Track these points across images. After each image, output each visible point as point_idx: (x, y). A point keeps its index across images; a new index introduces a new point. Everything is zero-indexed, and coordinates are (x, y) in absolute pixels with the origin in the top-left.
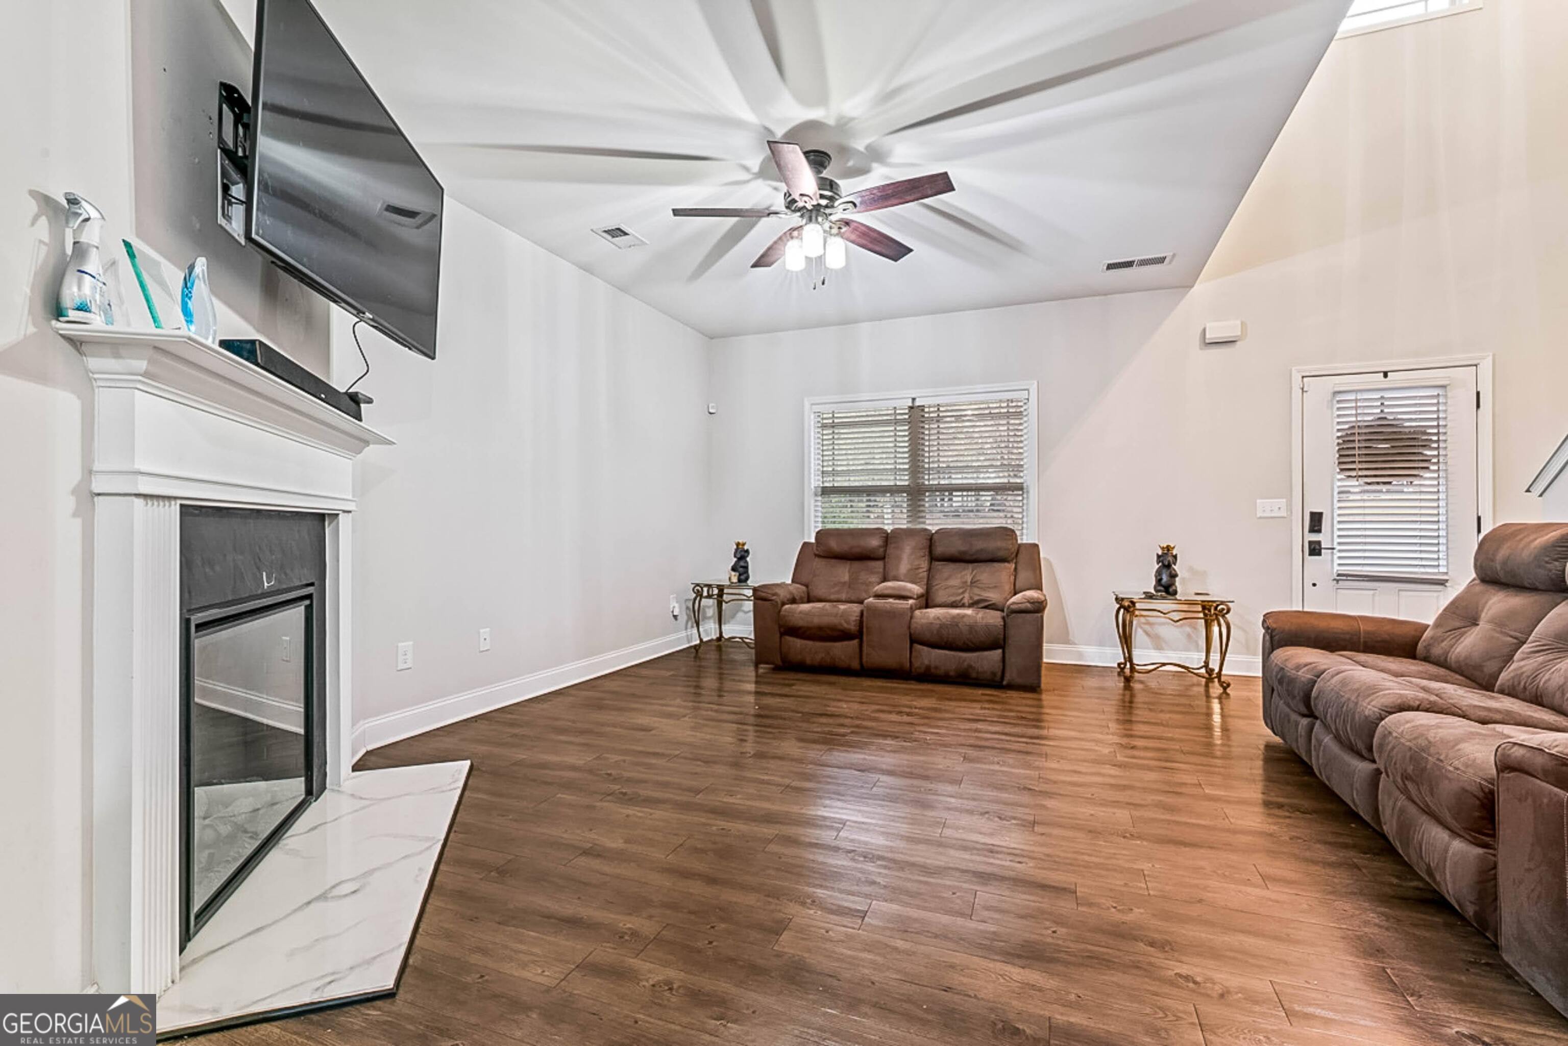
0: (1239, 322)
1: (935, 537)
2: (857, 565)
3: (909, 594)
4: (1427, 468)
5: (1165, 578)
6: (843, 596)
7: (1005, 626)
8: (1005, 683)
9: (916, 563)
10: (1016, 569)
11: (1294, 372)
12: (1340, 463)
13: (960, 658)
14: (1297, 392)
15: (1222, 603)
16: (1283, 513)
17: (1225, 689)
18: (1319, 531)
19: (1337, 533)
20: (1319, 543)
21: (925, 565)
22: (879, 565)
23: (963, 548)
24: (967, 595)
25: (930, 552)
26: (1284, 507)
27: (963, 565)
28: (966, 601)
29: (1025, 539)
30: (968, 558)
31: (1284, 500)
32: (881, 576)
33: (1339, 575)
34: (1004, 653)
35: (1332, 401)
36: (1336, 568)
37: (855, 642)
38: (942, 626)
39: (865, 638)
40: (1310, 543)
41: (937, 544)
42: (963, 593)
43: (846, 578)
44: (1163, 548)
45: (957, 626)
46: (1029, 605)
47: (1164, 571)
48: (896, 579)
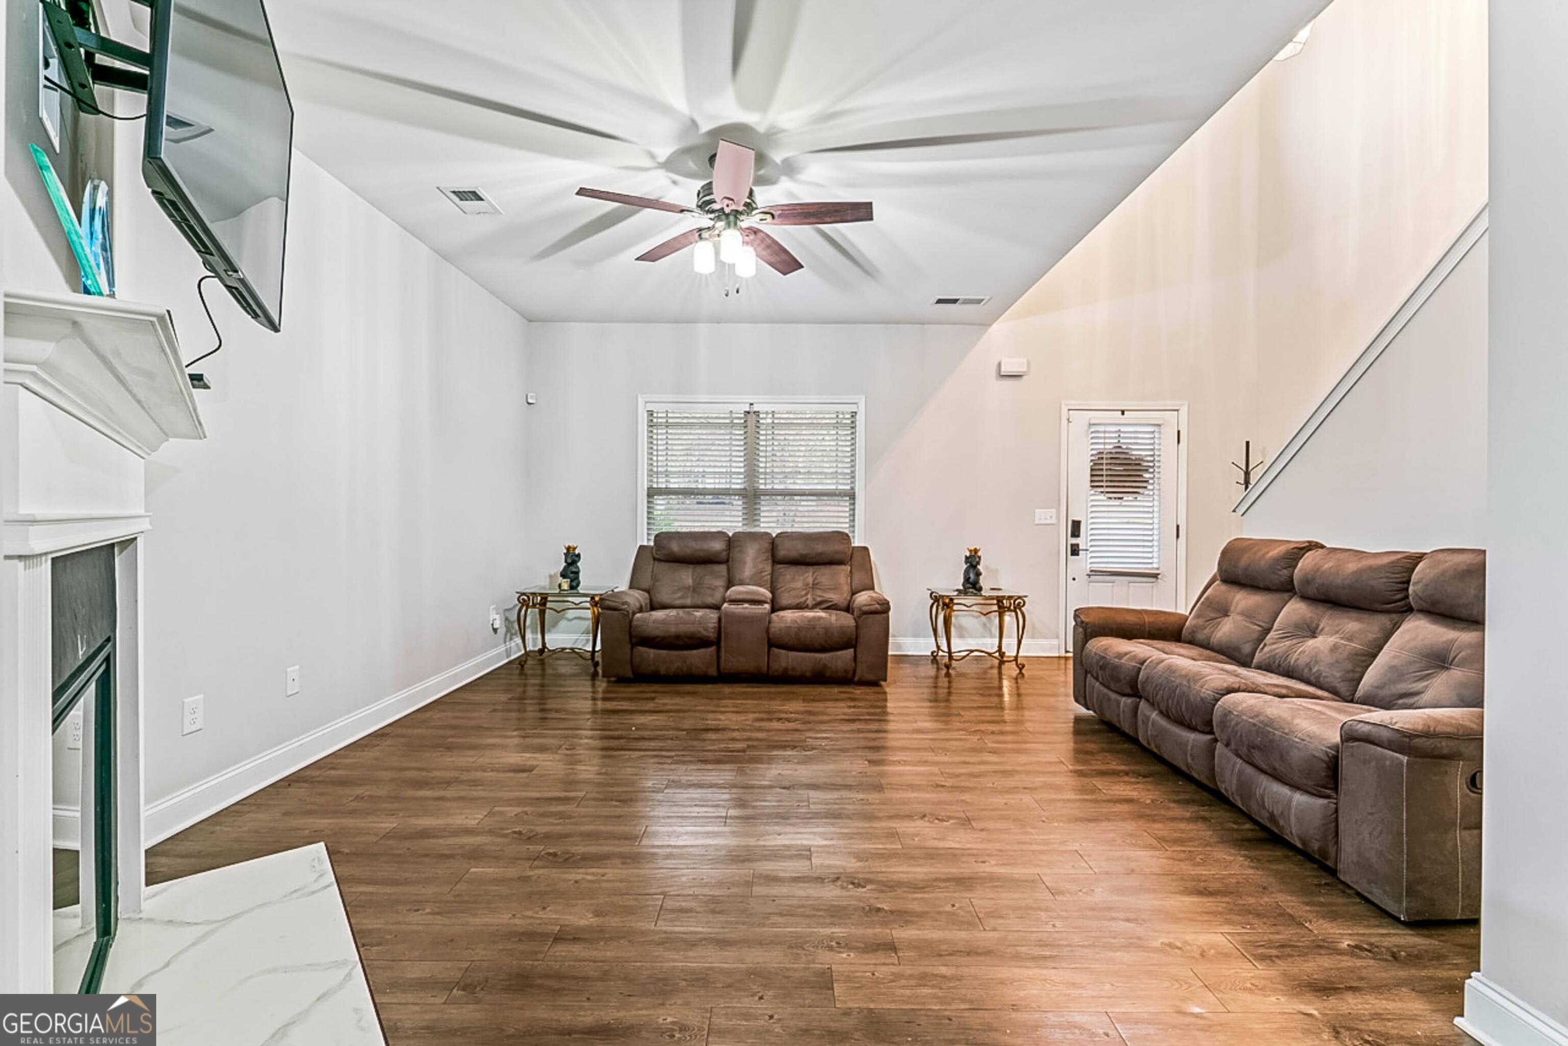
0: (1025, 361)
1: (778, 541)
2: (700, 569)
3: (763, 598)
4: (1145, 487)
5: (972, 576)
6: (688, 601)
7: (857, 627)
8: (856, 679)
9: (761, 566)
10: (851, 571)
11: (1063, 406)
12: (1092, 481)
13: (816, 659)
14: (1064, 421)
15: (1019, 597)
16: (1054, 521)
17: (1021, 669)
18: (1078, 536)
19: (1090, 538)
20: (1078, 545)
21: (768, 568)
22: (722, 568)
23: (804, 552)
24: (809, 596)
25: (773, 556)
26: (1054, 517)
27: (803, 567)
28: (810, 602)
29: (857, 542)
30: (808, 560)
31: (1054, 510)
32: (725, 579)
33: (1092, 571)
34: (855, 652)
35: (1087, 431)
36: (1089, 566)
37: (713, 648)
38: (800, 629)
39: (723, 644)
40: (1072, 545)
41: (779, 548)
42: (806, 594)
43: (689, 582)
44: (971, 551)
45: (814, 628)
46: (878, 606)
47: (971, 571)
48: (742, 583)
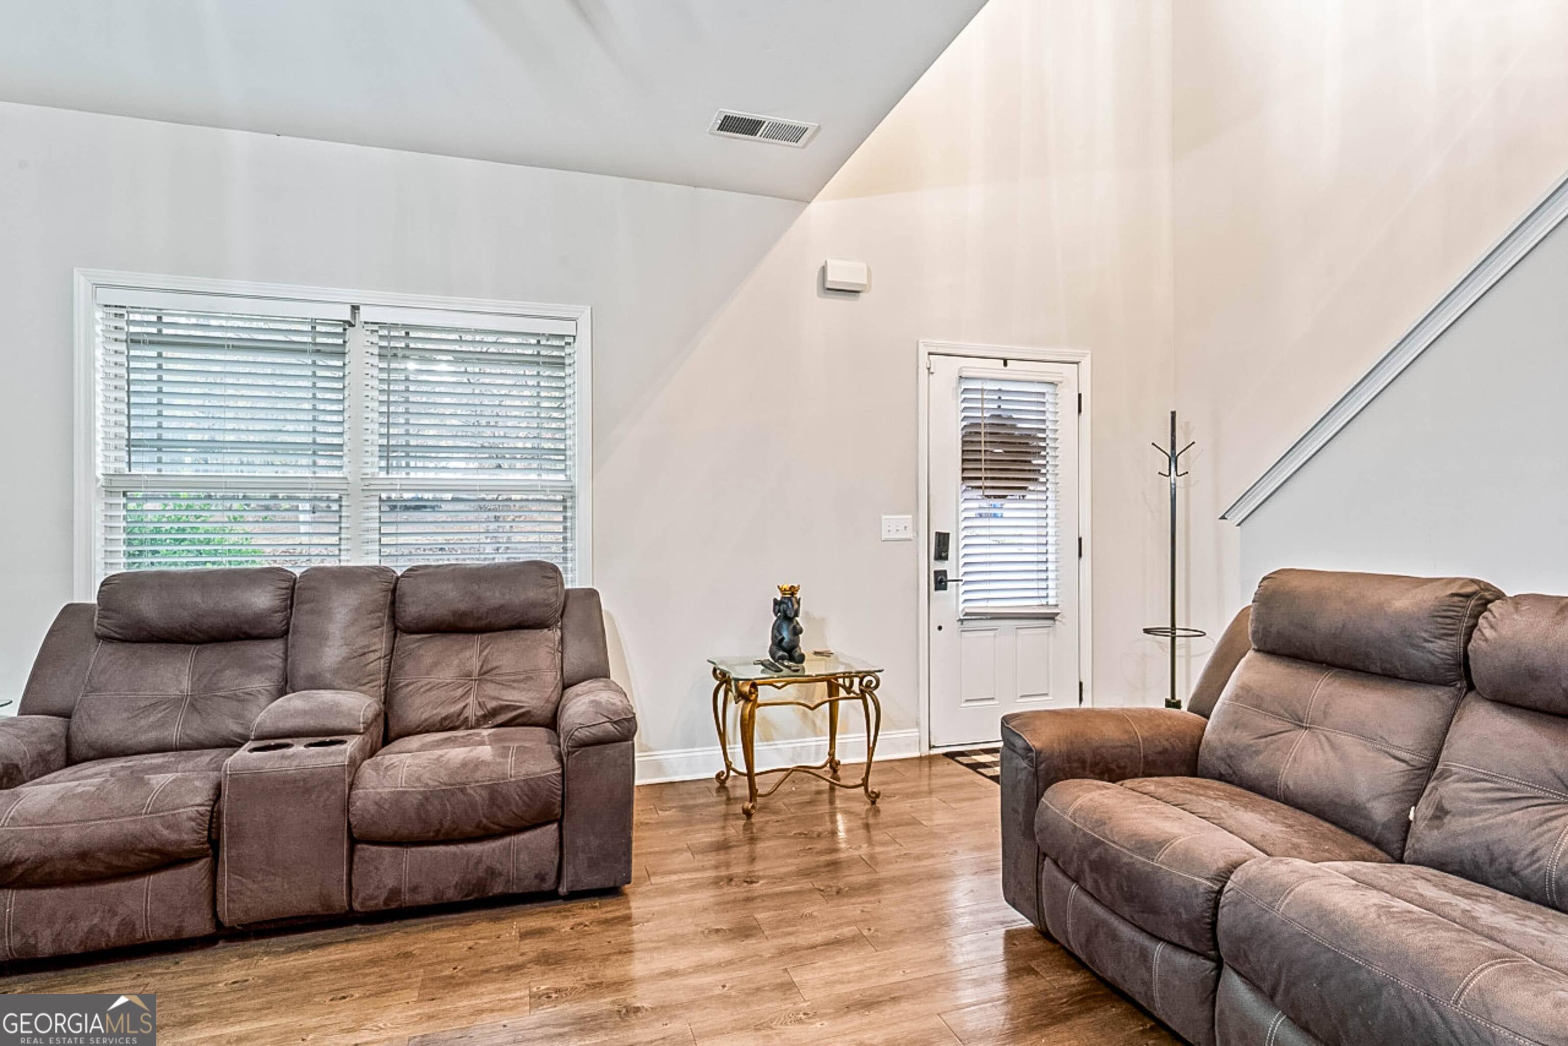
0: (863, 266)
1: (403, 585)
2: (212, 655)
3: (345, 723)
4: (1036, 480)
5: (785, 634)
6: (174, 734)
7: (563, 775)
8: (563, 890)
9: (362, 641)
10: (562, 638)
11: (921, 346)
12: (964, 470)
13: (468, 856)
14: (923, 372)
15: (869, 673)
16: (909, 534)
17: (873, 803)
18: (946, 558)
19: (962, 561)
20: (944, 573)
21: (381, 645)
22: (272, 651)
23: (462, 606)
24: (471, 700)
25: (393, 616)
26: (910, 525)
27: (461, 637)
28: (473, 711)
29: (573, 581)
30: (470, 624)
31: (910, 517)
32: (276, 675)
33: (966, 614)
34: (560, 828)
35: (957, 388)
36: (961, 607)
37: (201, 867)
38: (427, 797)
39: (224, 855)
40: (936, 572)
41: (408, 599)
42: (466, 694)
43: (186, 685)
44: (783, 591)
45: (462, 790)
46: (609, 726)
47: (785, 626)
48: (315, 683)
